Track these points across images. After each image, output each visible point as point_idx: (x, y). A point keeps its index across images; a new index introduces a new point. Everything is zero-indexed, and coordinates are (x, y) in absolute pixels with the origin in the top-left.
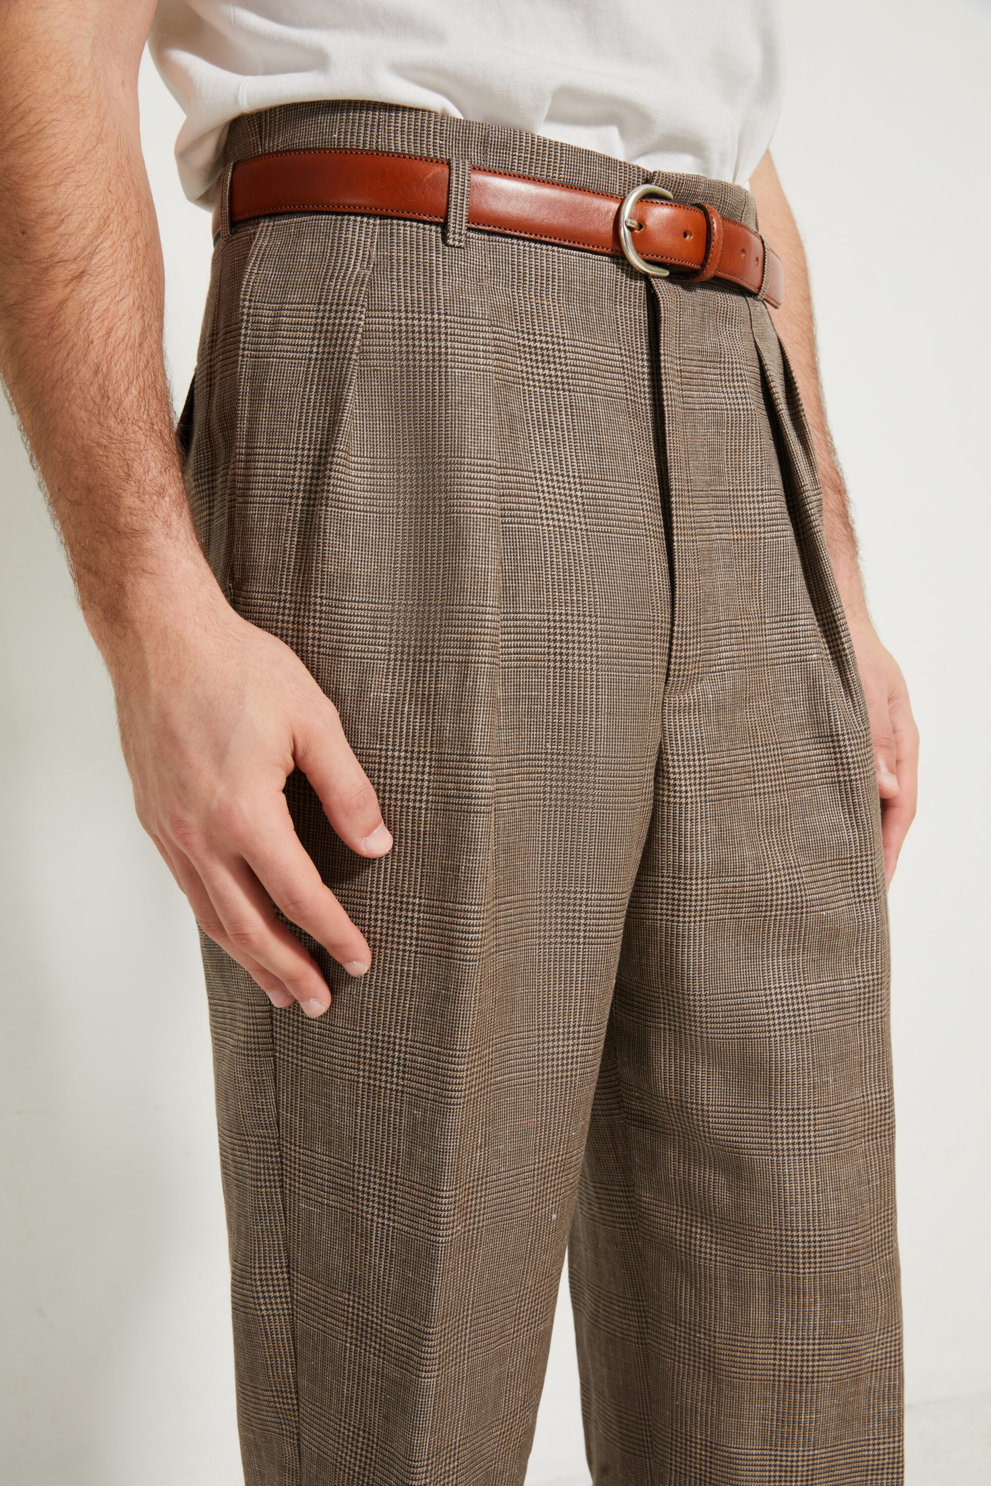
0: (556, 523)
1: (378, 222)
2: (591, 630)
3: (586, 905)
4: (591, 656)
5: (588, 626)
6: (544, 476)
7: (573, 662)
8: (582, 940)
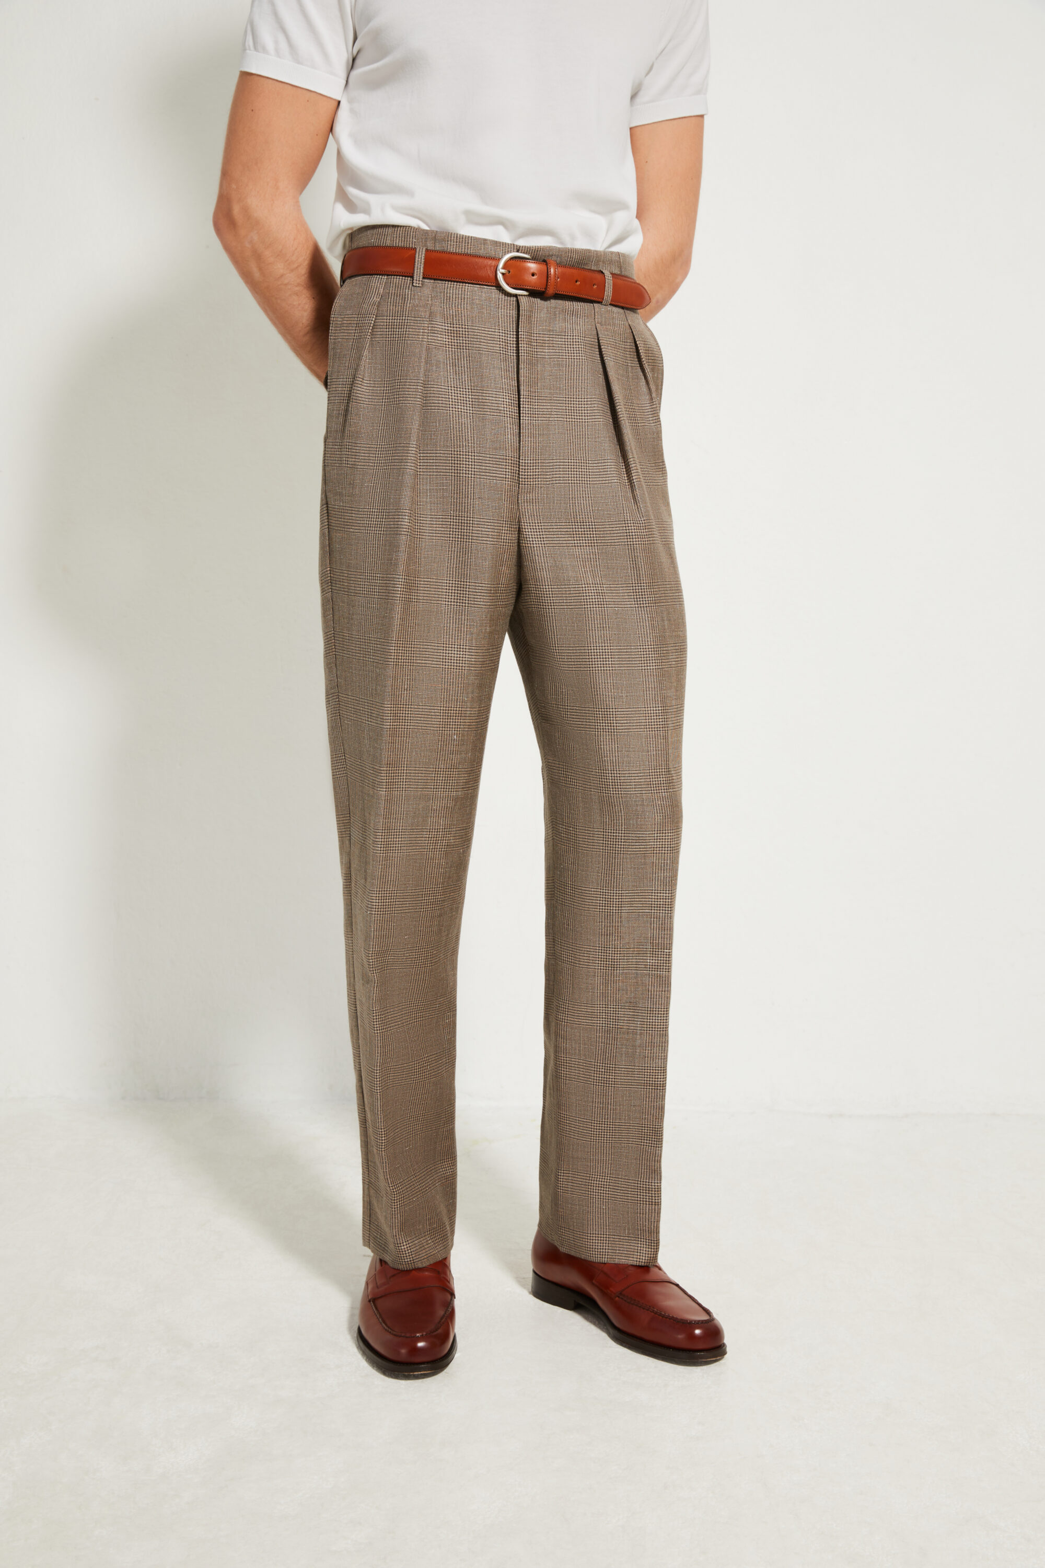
0: (457, 410)
1: (386, 277)
2: (472, 459)
3: (469, 588)
4: (471, 471)
5: (470, 457)
6: (453, 388)
7: (463, 473)
8: (467, 605)
